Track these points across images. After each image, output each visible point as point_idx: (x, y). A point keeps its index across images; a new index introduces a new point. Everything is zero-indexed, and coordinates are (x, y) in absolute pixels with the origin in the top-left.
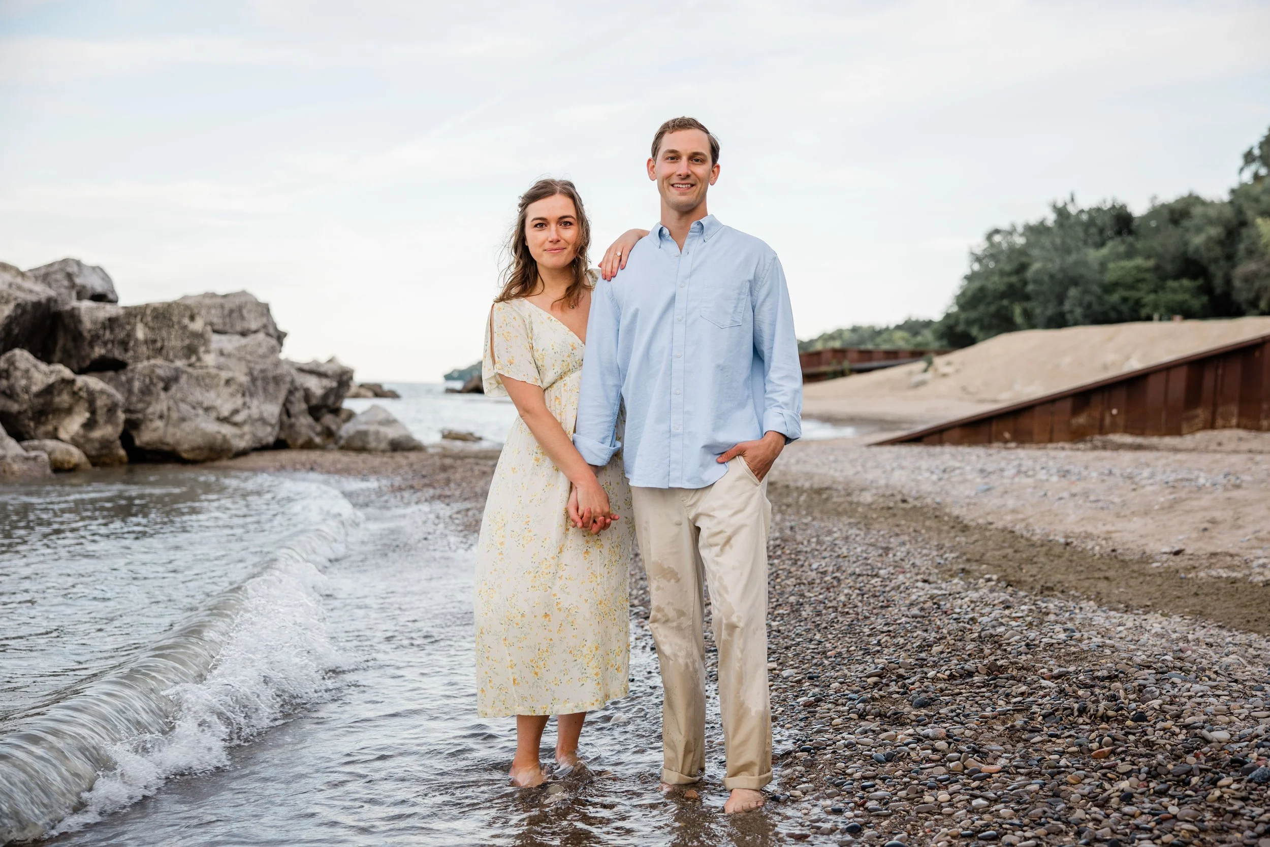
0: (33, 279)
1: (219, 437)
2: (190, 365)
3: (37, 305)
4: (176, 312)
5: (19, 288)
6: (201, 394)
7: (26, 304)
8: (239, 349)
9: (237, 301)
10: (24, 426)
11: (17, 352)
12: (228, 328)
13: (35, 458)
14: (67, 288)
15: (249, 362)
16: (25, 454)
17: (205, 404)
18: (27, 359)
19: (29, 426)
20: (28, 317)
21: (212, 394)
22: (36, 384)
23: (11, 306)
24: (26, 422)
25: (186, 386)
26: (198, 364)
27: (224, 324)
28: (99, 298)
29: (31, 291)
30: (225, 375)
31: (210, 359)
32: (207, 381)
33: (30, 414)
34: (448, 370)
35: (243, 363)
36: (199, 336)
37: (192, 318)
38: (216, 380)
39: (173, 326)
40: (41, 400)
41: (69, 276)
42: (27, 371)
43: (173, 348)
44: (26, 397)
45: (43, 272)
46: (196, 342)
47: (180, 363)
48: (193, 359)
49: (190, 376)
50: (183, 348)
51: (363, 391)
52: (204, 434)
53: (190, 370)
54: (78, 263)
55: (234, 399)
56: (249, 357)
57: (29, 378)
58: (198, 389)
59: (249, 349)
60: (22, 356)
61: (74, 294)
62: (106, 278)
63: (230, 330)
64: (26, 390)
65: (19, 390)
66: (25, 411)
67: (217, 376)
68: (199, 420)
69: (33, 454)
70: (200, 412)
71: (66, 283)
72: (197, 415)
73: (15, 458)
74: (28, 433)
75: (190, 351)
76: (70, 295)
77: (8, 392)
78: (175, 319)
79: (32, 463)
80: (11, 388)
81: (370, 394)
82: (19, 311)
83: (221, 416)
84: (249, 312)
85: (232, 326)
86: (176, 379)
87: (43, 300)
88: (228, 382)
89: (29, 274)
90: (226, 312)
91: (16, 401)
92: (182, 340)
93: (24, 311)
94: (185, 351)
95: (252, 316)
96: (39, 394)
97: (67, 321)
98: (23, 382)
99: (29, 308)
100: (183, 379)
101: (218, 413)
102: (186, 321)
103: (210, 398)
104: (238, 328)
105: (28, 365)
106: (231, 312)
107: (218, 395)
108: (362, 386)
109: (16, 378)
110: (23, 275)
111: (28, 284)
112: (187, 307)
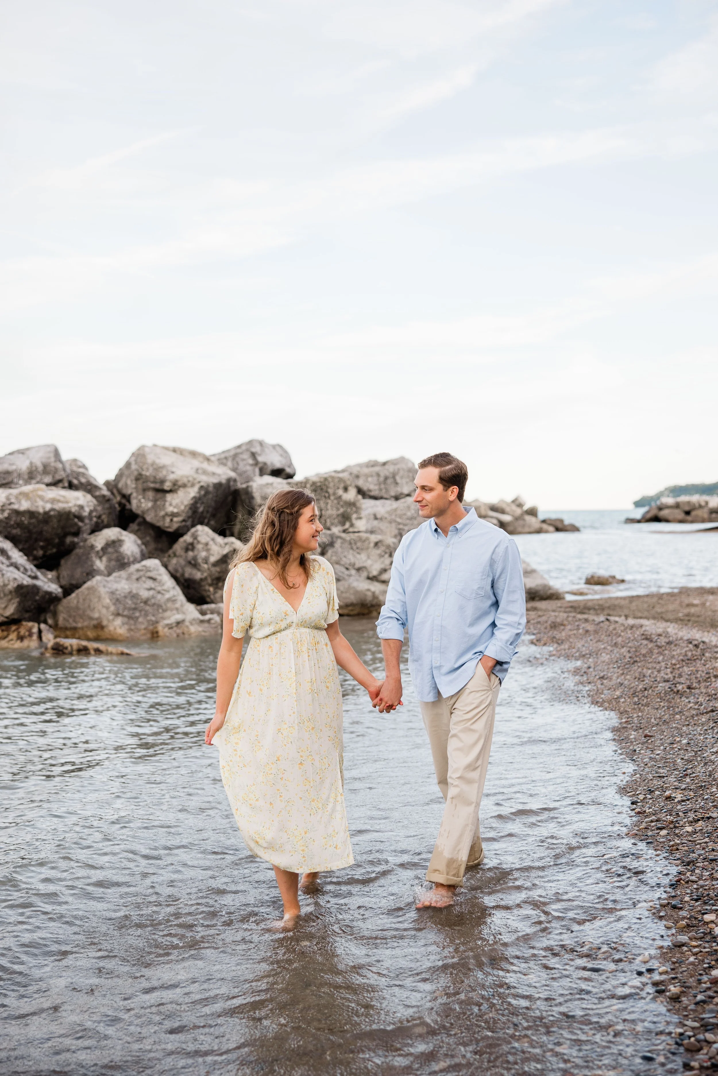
0: (217, 463)
1: (369, 594)
2: (344, 531)
3: (218, 486)
4: (331, 485)
5: (205, 472)
6: (354, 556)
7: (208, 486)
8: (389, 513)
9: (391, 468)
10: (205, 590)
11: (199, 527)
12: (383, 494)
13: (209, 621)
14: (252, 465)
15: (399, 524)
16: (201, 618)
17: (357, 566)
18: (207, 534)
19: (209, 591)
20: (210, 496)
21: (363, 556)
22: (213, 555)
23: (196, 489)
24: (207, 587)
25: (340, 550)
26: (351, 530)
27: (380, 490)
28: (277, 473)
29: (214, 474)
30: (374, 538)
31: (361, 525)
32: (359, 544)
33: (209, 581)
34: (637, 497)
35: (394, 525)
36: (352, 504)
37: (346, 489)
38: (367, 542)
39: (329, 497)
40: (218, 569)
41: (253, 455)
42: (207, 544)
43: (330, 517)
44: (206, 566)
45: (232, 453)
46: (349, 510)
47: (336, 530)
48: (347, 525)
49: (344, 540)
50: (338, 515)
51: (545, 526)
52: (356, 592)
53: (343, 535)
54: (261, 443)
55: (382, 559)
56: (399, 520)
57: (208, 550)
58: (351, 551)
59: (399, 512)
60: (203, 531)
61: (257, 470)
62: (285, 453)
63: (385, 496)
64: (206, 560)
65: (200, 561)
66: (206, 578)
67: (367, 539)
68: (351, 580)
69: (207, 617)
70: (353, 572)
71: (251, 461)
72: (350, 576)
73: (192, 622)
74: (209, 596)
75: (345, 518)
76: (254, 471)
77: (193, 562)
78: (331, 491)
79: (206, 625)
80: (195, 558)
81: (551, 529)
82: (203, 493)
83: (371, 575)
84: (402, 477)
85: (387, 491)
86: (332, 544)
87: (224, 481)
88: (376, 544)
89: (213, 458)
90: (382, 479)
91: (199, 570)
92: (338, 509)
93: (207, 492)
94: (340, 518)
95: (404, 481)
96: (215, 564)
97: (243, 497)
98: (204, 554)
99: (211, 489)
100: (338, 544)
101: (369, 572)
102: (340, 492)
103: (361, 559)
104: (393, 494)
105: (208, 539)
106: (386, 478)
107: (369, 557)
108: (544, 521)
109: (198, 550)
110: (208, 459)
111: (212, 468)
112: (341, 480)
